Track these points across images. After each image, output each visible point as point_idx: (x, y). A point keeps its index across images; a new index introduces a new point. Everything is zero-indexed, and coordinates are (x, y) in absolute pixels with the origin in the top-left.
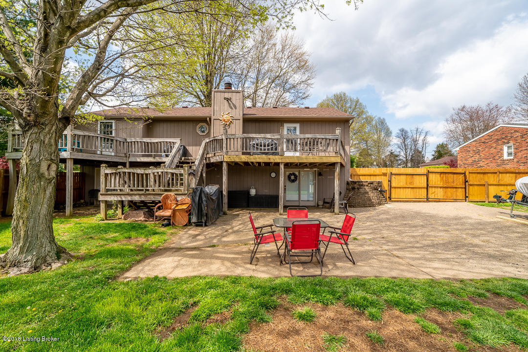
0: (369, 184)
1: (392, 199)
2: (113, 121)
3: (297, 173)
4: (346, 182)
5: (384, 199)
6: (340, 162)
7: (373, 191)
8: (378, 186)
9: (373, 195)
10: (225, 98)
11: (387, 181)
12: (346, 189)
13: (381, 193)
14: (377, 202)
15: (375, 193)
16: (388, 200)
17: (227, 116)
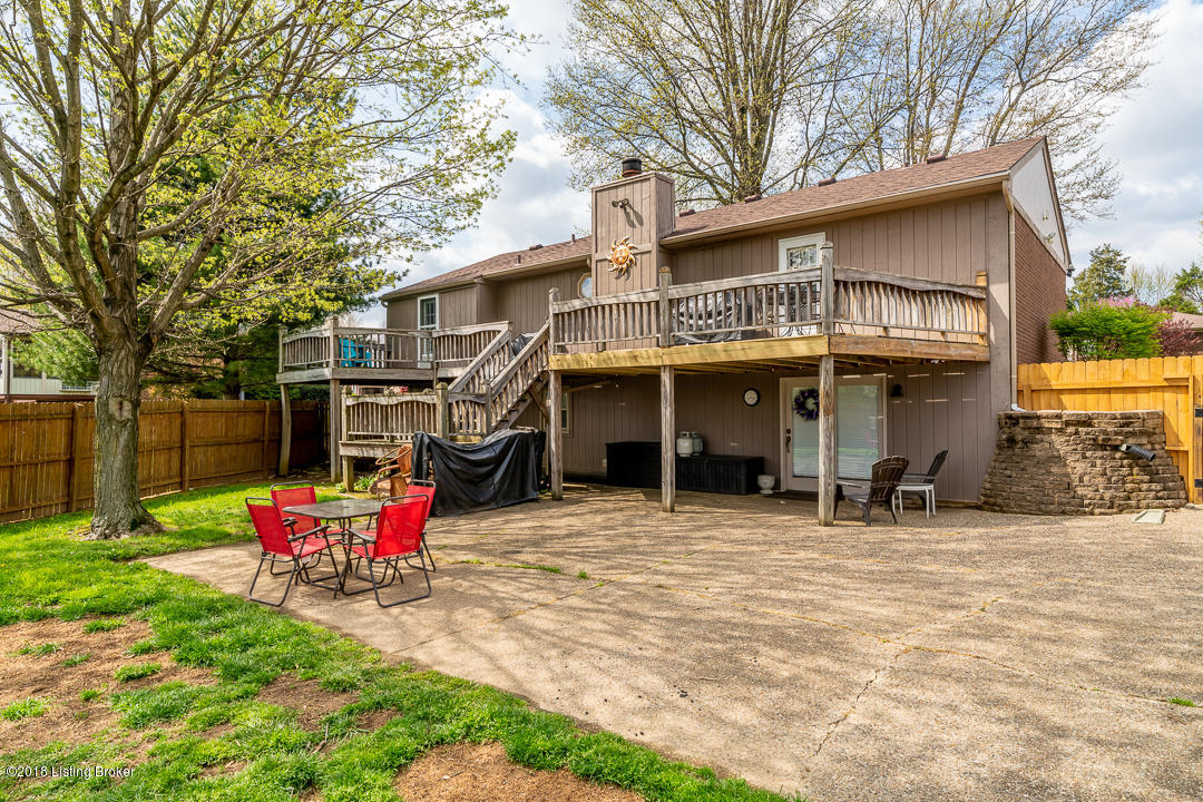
0: (1068, 424)
2: (437, 296)
4: (995, 418)
5: (1154, 486)
6: (830, 354)
7: (1088, 454)
8: (1116, 433)
9: (1088, 471)
10: (615, 204)
11: (1191, 412)
12: (994, 444)
13: (1140, 462)
14: (1102, 499)
15: (1099, 462)
16: (1193, 491)
17: (622, 247)
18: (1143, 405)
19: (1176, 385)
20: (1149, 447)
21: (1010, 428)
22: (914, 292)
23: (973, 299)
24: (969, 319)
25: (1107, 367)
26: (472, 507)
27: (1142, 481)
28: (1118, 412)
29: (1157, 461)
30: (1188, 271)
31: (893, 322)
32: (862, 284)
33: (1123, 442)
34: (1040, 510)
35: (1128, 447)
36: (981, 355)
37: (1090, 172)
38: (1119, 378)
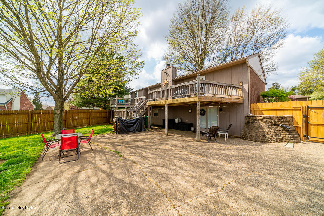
0: (264, 118)
1: (310, 139)
2: (138, 92)
3: (205, 109)
4: (244, 116)
5: (290, 136)
6: (199, 101)
7: (270, 126)
8: (278, 121)
9: (270, 131)
10: (165, 73)
11: (302, 116)
12: (244, 123)
13: (286, 129)
14: (274, 139)
15: (273, 129)
16: (303, 138)
17: (166, 81)
18: (286, 114)
19: (297, 109)
20: (288, 125)
21: (248, 119)
22: (223, 86)
23: (239, 88)
24: (238, 93)
25: (275, 104)
26: (128, 132)
27: (286, 135)
28: (279, 116)
29: (291, 129)
30: (294, 87)
31: (217, 93)
32: (208, 84)
33: (280, 124)
34: (256, 140)
35: (282, 125)
36: (241, 101)
37: (271, 66)
38: (279, 107)
